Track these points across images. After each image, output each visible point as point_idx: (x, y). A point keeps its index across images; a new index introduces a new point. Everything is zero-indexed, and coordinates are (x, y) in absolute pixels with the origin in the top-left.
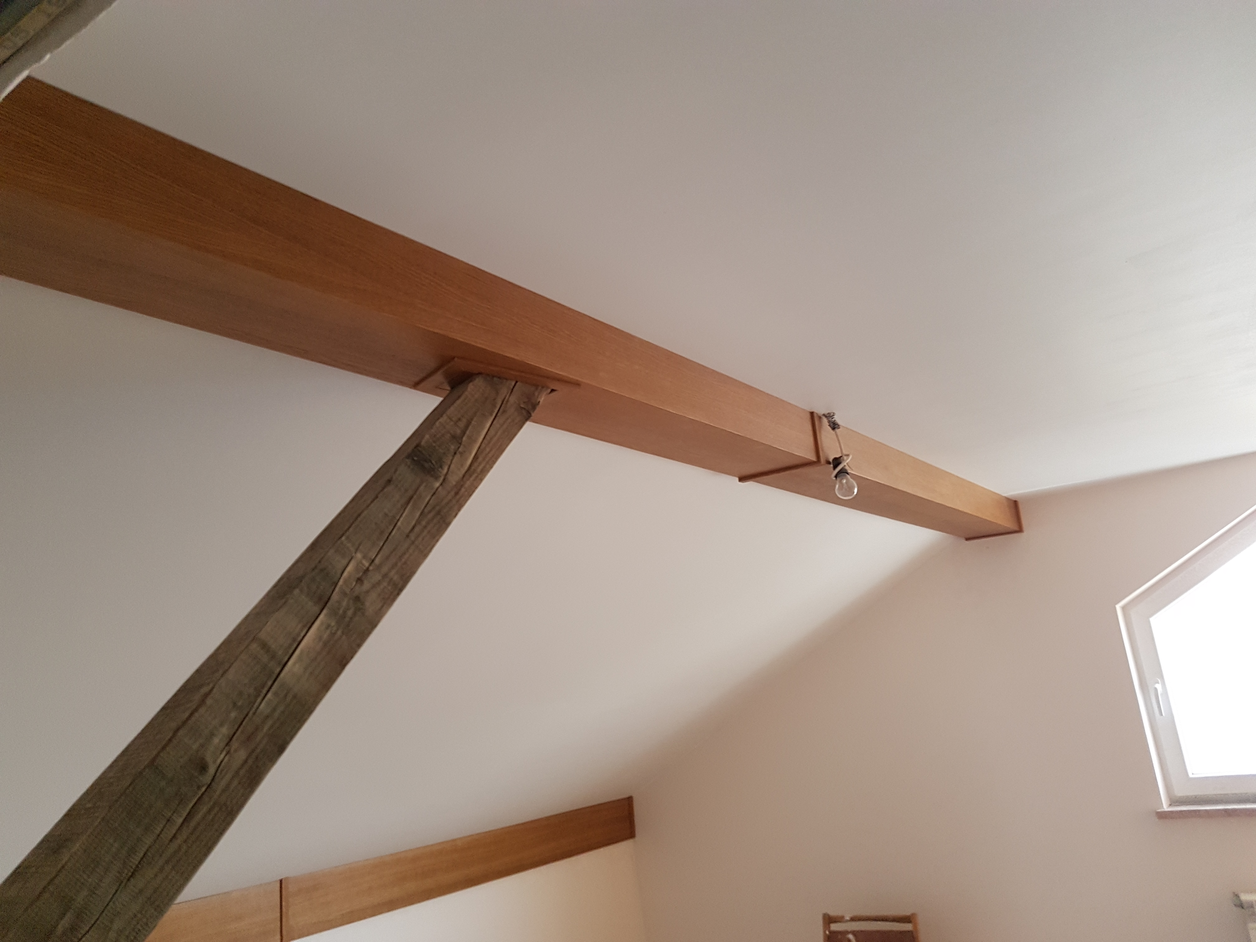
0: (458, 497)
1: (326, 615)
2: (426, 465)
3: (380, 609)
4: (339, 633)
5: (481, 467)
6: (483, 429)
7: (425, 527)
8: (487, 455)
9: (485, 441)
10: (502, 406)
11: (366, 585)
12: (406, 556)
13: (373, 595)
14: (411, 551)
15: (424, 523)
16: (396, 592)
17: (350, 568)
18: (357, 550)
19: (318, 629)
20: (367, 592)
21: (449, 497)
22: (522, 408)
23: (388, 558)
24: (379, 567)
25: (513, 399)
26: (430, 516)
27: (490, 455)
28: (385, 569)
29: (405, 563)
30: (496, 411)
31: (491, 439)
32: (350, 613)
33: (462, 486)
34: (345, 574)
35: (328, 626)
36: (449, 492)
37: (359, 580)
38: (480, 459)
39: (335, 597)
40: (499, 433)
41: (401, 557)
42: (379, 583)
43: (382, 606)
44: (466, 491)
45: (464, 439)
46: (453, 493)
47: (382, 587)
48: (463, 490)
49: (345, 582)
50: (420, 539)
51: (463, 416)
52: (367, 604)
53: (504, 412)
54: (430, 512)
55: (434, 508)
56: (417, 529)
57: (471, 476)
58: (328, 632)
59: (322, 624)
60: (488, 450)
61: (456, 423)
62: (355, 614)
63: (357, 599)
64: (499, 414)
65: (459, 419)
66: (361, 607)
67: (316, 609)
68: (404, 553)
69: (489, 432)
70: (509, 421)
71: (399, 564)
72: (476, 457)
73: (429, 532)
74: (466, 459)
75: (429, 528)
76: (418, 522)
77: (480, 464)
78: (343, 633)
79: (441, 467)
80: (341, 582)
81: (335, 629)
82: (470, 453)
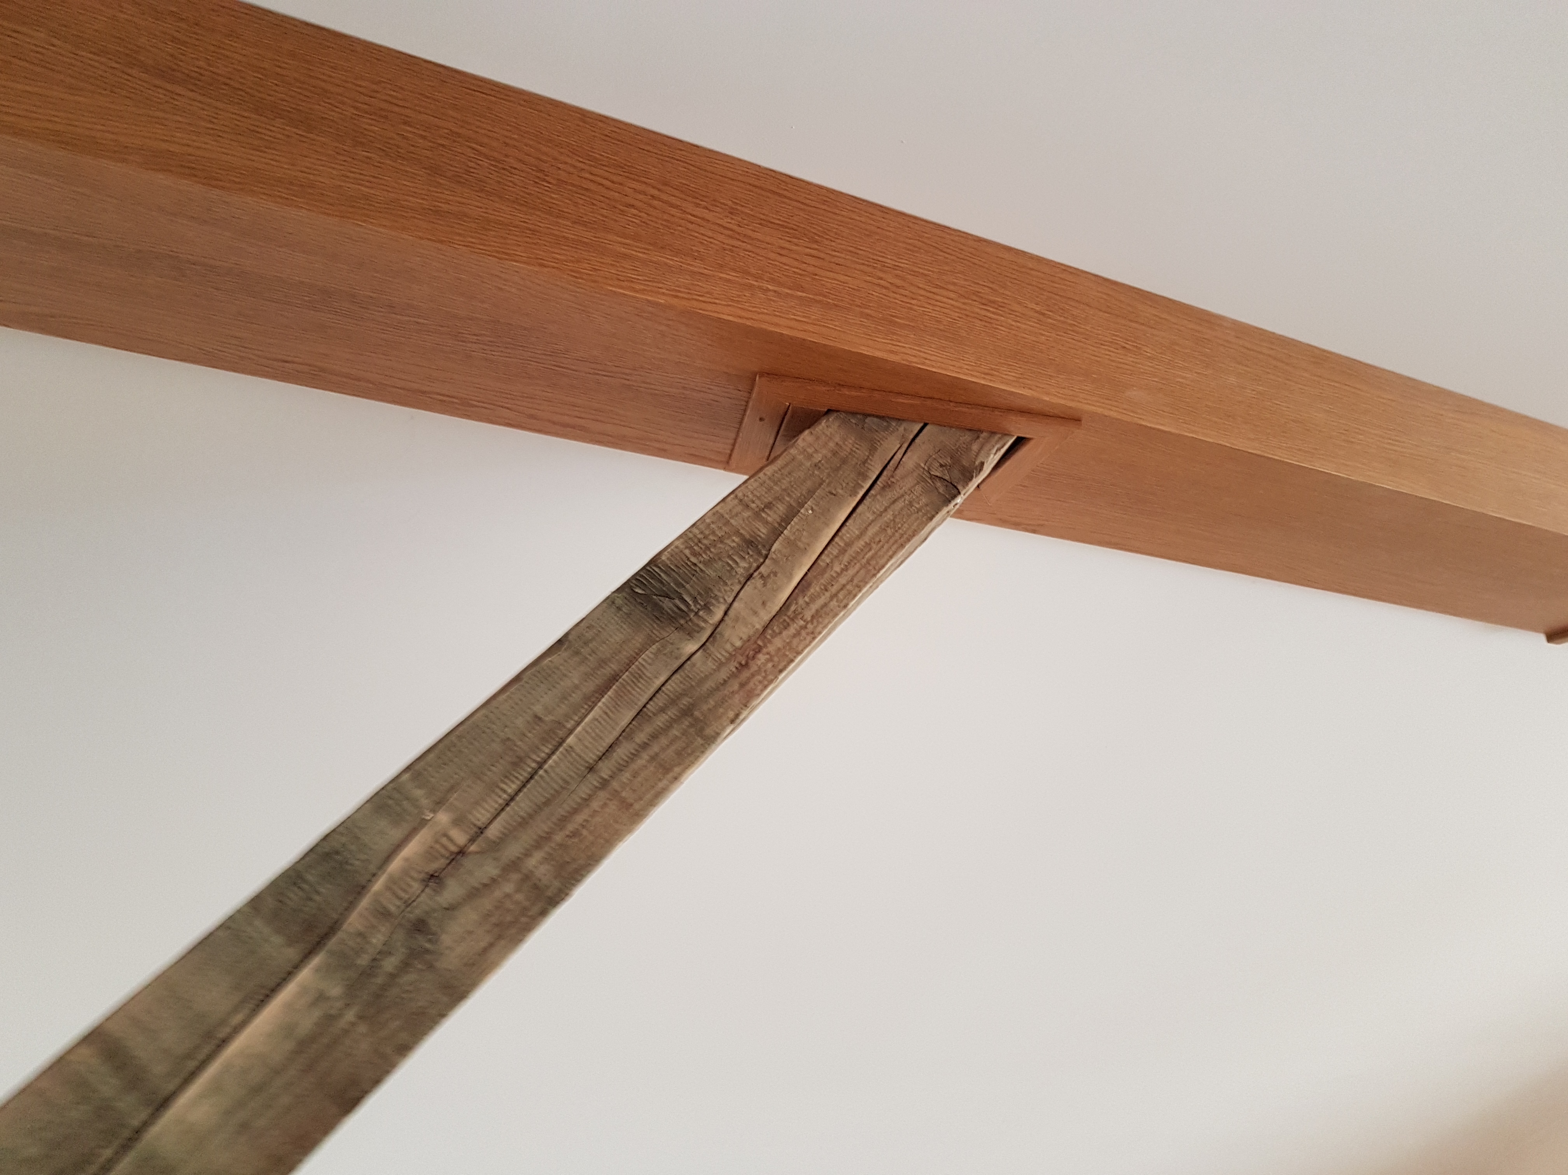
0: (745, 674)
1: (317, 970)
2: (667, 604)
3: (485, 950)
4: (350, 1016)
5: (814, 607)
6: (827, 525)
7: (645, 746)
8: (833, 579)
9: (833, 550)
10: (885, 473)
11: (453, 891)
12: (579, 818)
13: (468, 916)
14: (595, 805)
15: (641, 737)
16: (536, 909)
17: (411, 849)
18: (439, 804)
19: (289, 1006)
20: (451, 908)
21: (723, 674)
22: (934, 478)
23: (524, 823)
24: (496, 846)
25: (912, 460)
26: (660, 721)
27: (843, 580)
28: (513, 850)
29: (575, 834)
30: (867, 486)
31: (849, 545)
32: (390, 964)
33: (759, 650)
34: (396, 865)
35: (321, 997)
36: (721, 665)
37: (434, 879)
38: (815, 589)
39: (354, 921)
40: (871, 532)
41: (563, 821)
42: (493, 883)
43: (491, 945)
44: (770, 660)
45: (776, 546)
46: (732, 666)
47: (498, 894)
48: (762, 658)
49: (392, 885)
50: (626, 776)
51: (779, 499)
52: (446, 939)
53: (887, 486)
54: (662, 710)
55: (673, 702)
56: (621, 752)
57: (786, 627)
58: (317, 1013)
59: (304, 990)
60: (837, 568)
61: (757, 515)
62: (405, 966)
63: (420, 927)
64: (872, 492)
65: (769, 506)
66: (428, 946)
67: (292, 953)
68: (575, 811)
69: (844, 530)
70: (900, 504)
71: (559, 837)
72: (803, 585)
73: (653, 758)
74: (778, 590)
75: (655, 748)
76: (626, 733)
77: (813, 599)
78: (361, 1017)
79: (707, 607)
80: (378, 885)
81: (339, 1004)
82: (790, 577)
